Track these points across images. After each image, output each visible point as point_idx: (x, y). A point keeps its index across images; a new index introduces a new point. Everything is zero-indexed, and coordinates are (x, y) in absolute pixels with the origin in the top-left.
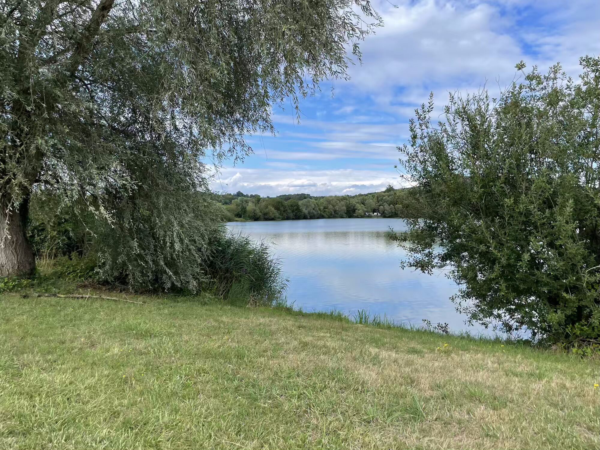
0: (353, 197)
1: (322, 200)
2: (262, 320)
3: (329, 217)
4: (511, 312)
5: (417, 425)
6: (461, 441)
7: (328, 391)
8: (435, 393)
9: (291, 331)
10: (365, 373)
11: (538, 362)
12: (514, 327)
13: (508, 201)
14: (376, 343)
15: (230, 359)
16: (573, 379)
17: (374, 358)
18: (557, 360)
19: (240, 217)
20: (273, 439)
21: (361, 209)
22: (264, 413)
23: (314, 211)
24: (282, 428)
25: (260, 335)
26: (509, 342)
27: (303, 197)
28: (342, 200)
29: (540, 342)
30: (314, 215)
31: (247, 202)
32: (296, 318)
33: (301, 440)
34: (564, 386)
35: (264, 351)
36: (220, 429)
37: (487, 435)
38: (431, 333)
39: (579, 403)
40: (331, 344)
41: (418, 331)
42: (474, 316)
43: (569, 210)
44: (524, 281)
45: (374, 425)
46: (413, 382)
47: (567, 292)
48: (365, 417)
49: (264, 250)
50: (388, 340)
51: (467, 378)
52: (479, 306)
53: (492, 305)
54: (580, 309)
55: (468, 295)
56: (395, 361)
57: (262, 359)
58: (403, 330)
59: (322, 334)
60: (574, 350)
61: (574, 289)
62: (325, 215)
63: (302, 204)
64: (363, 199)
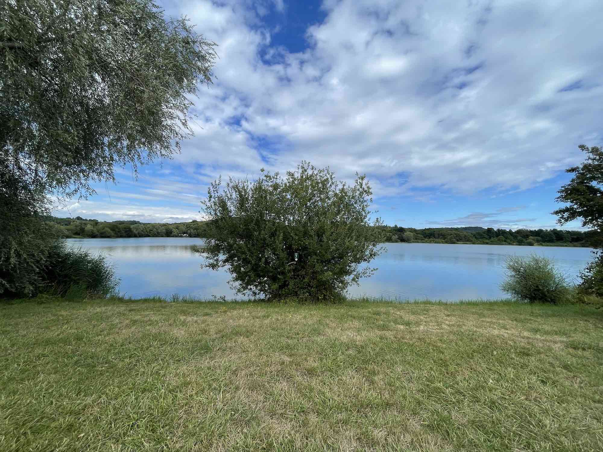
0: (171, 225)
1: (148, 226)
2: (98, 310)
3: (153, 236)
4: (257, 286)
5: (208, 356)
6: (231, 358)
7: (152, 348)
8: (218, 336)
9: (124, 314)
10: (177, 333)
11: (267, 309)
12: (258, 293)
13: (256, 233)
14: (184, 313)
15: (70, 341)
16: (281, 315)
17: (182, 322)
18: (275, 307)
19: (79, 234)
20: (110, 390)
21: (175, 231)
22: (101, 374)
23: (142, 232)
24: (116, 381)
25: (98, 320)
26: (255, 301)
27: (134, 223)
28: (163, 226)
29: (269, 299)
30: (142, 235)
31: (85, 224)
32: (127, 305)
33: (132, 384)
34: (278, 320)
35: (101, 331)
36: (61, 395)
37: (244, 352)
38: (217, 302)
39: (283, 326)
40: (154, 318)
41: (209, 302)
42: (239, 291)
43: (281, 238)
44: (262, 271)
45: (182, 361)
46: (206, 332)
47: (280, 275)
48: (177, 359)
49: (101, 260)
50: (192, 310)
51: (235, 324)
52: (241, 285)
53: (248, 284)
54: (285, 281)
55: (236, 279)
56: (196, 322)
57: (100, 337)
58: (200, 303)
59: (148, 313)
60: (282, 301)
61: (283, 273)
62: (150, 235)
63: (133, 227)
64: (177, 226)
